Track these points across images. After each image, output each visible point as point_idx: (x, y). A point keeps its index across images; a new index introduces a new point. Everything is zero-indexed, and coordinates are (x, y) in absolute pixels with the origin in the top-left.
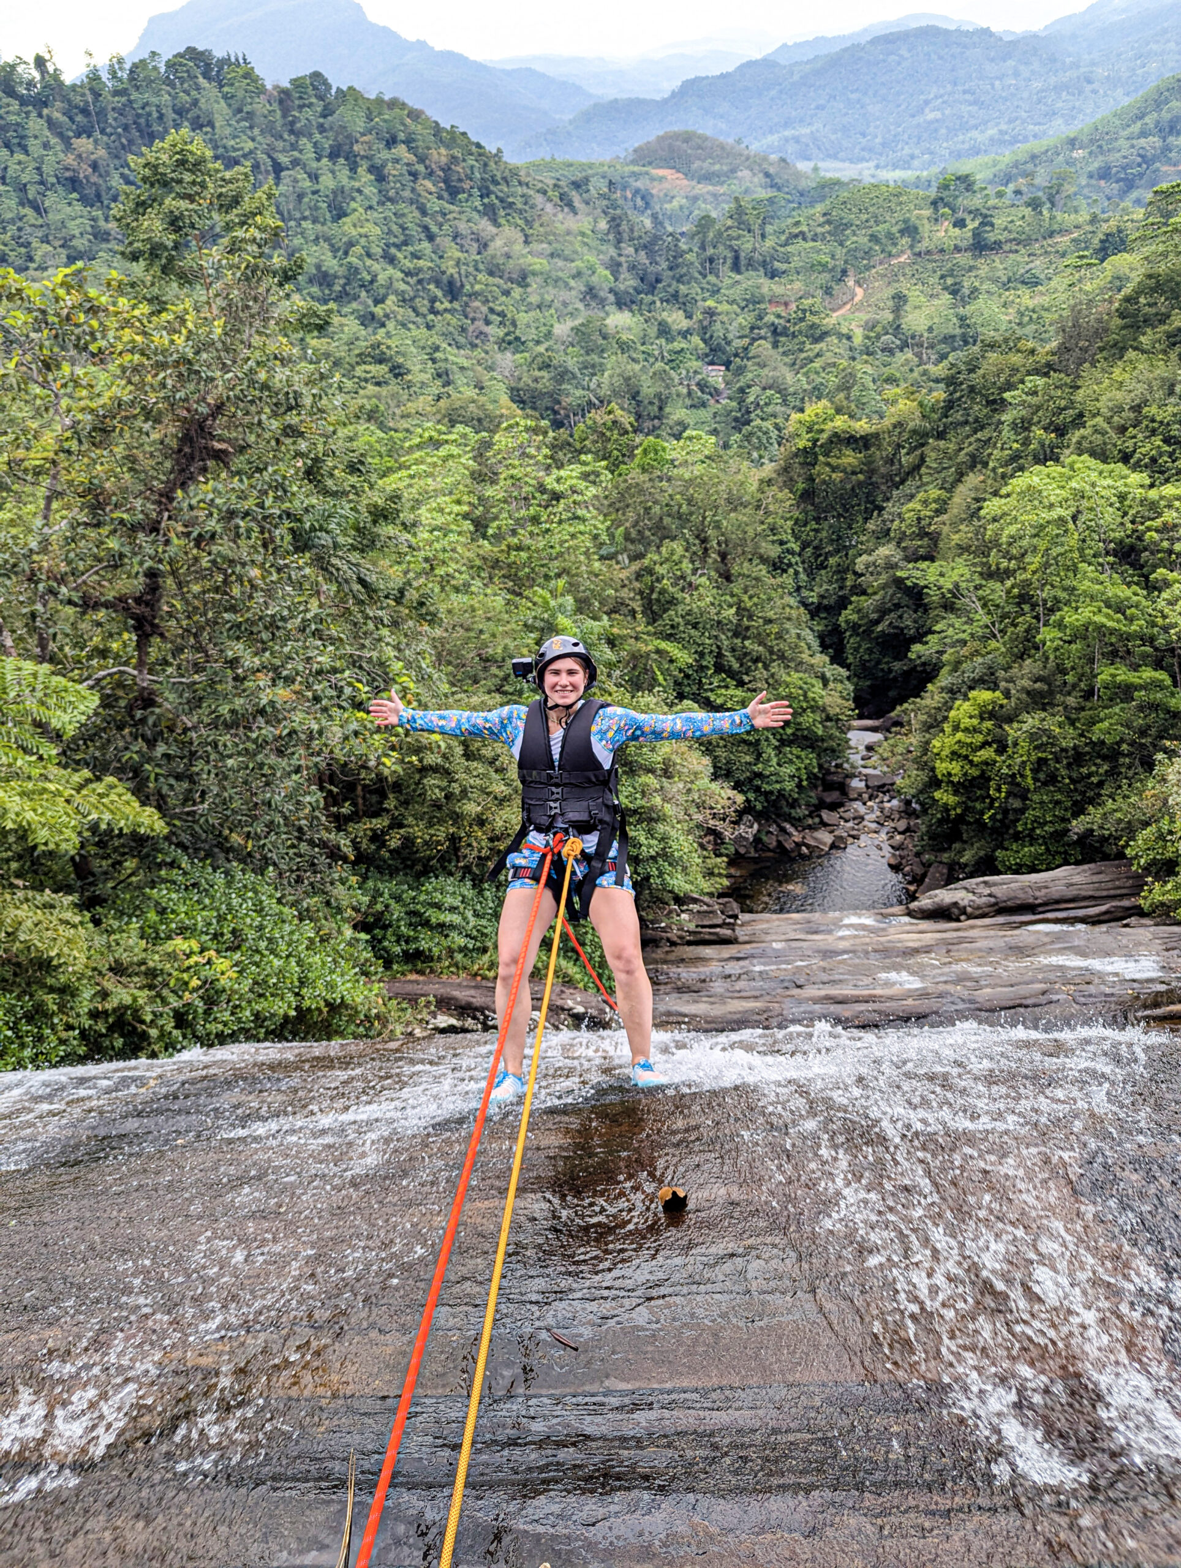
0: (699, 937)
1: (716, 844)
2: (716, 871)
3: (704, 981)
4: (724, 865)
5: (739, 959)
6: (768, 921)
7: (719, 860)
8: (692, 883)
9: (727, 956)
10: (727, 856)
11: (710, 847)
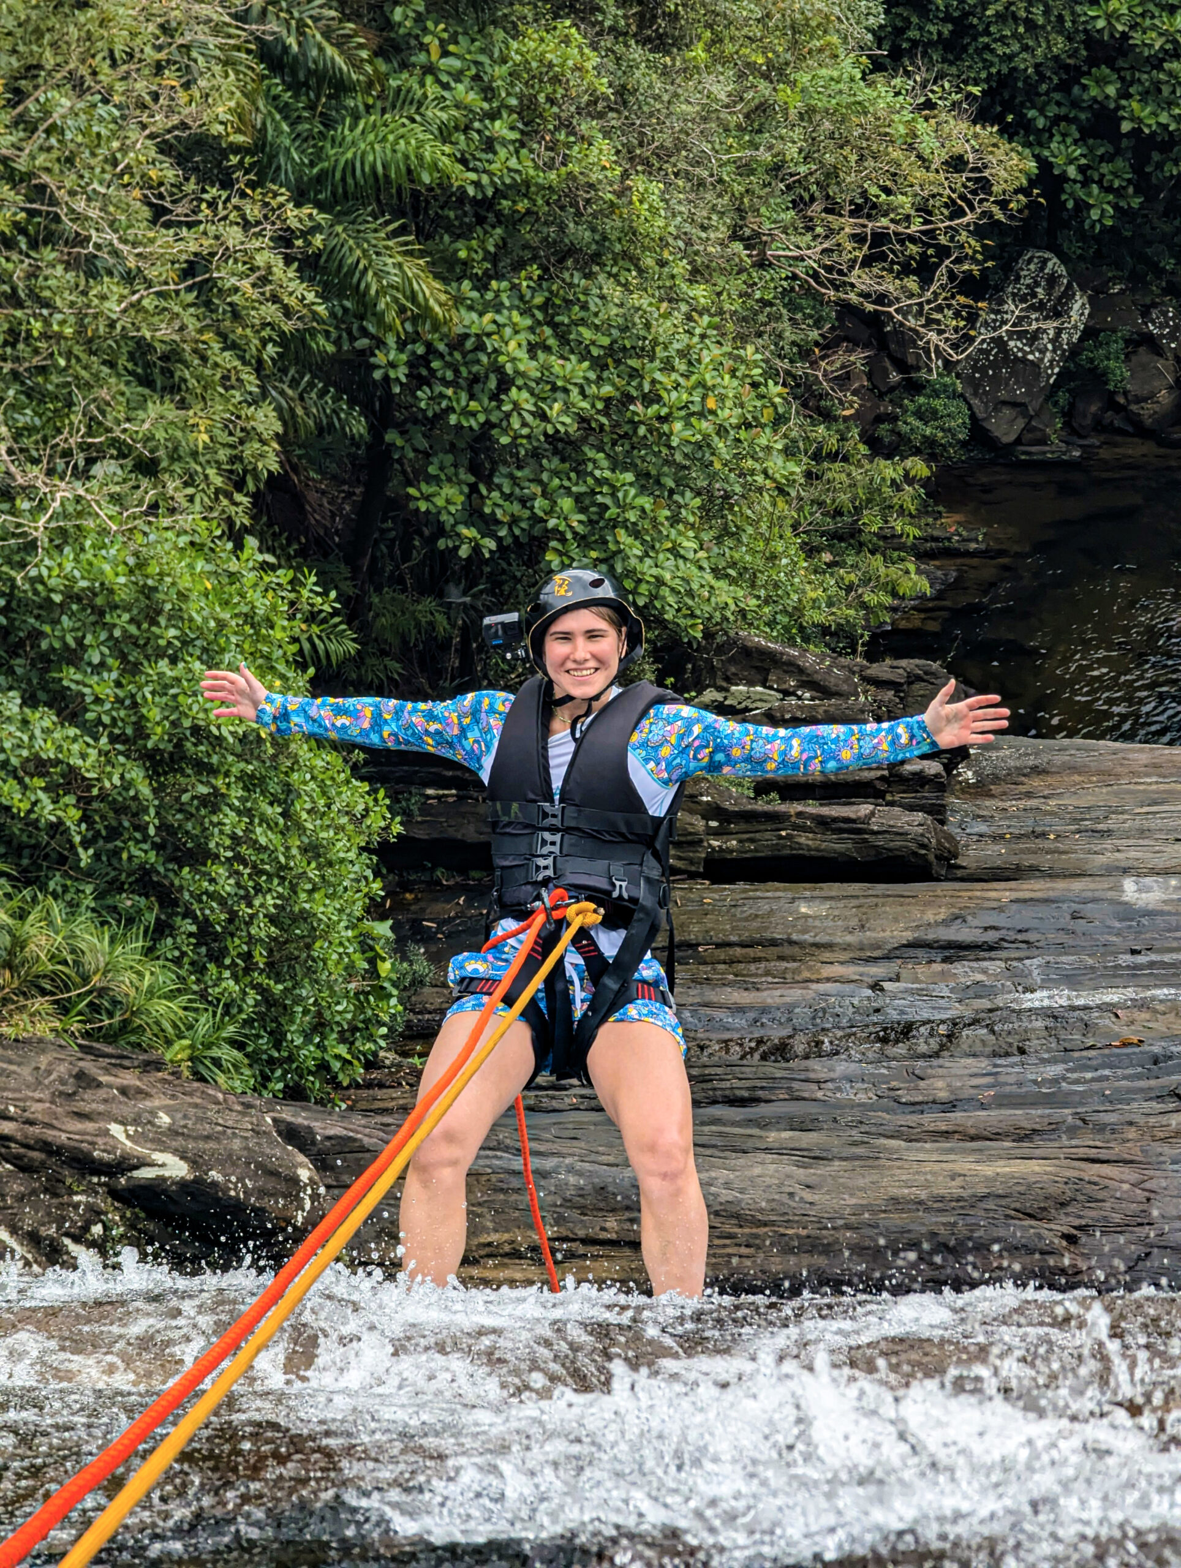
0: (767, 839)
1: (877, 390)
2: (872, 522)
3: (781, 1051)
4: (909, 498)
5: (954, 951)
6: (1107, 776)
7: (889, 470)
8: (746, 577)
9: (897, 933)
10: (929, 450)
11: (849, 405)
